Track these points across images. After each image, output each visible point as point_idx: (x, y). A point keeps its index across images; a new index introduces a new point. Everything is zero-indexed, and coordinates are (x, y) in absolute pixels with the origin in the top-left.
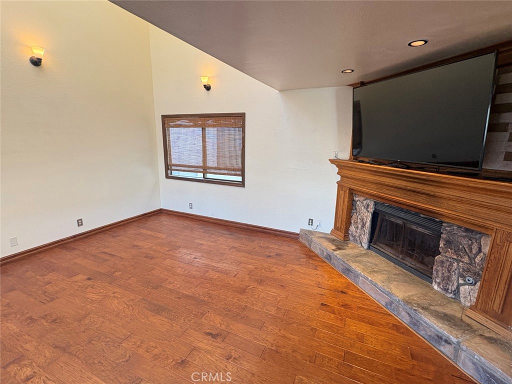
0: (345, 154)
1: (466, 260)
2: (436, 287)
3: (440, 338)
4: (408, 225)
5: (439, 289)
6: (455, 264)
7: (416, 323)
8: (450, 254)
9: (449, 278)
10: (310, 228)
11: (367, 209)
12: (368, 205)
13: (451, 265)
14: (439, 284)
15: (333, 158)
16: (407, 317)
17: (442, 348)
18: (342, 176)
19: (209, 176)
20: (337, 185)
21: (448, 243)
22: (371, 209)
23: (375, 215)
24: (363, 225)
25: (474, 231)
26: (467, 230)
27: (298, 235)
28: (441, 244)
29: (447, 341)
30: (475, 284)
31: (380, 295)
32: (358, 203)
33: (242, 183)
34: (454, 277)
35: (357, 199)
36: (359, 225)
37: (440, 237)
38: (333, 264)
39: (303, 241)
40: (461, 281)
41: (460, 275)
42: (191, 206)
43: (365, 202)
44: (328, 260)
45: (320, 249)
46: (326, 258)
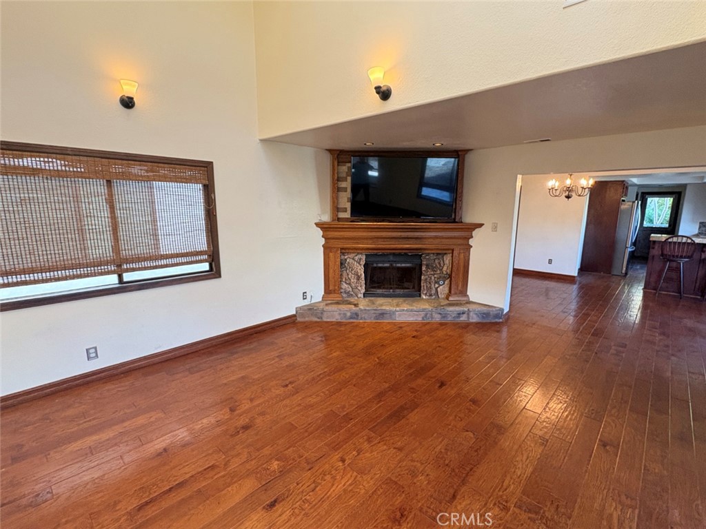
0: (326, 218)
1: (438, 272)
2: (424, 297)
3: (459, 314)
4: (394, 265)
5: (427, 297)
6: (433, 278)
7: (444, 316)
8: (430, 272)
9: (430, 288)
10: (307, 302)
11: (359, 263)
12: (360, 259)
13: (431, 278)
14: (426, 294)
15: (317, 221)
17: (461, 319)
18: (326, 239)
19: (127, 277)
20: (322, 248)
21: (427, 266)
22: (363, 263)
23: (366, 266)
24: (359, 278)
25: (440, 254)
26: (438, 254)
27: (294, 316)
28: (424, 268)
29: (463, 313)
30: (444, 283)
31: (417, 315)
32: (348, 260)
33: (215, 272)
34: (433, 285)
35: (346, 257)
36: (353, 280)
37: (421, 266)
38: (361, 319)
39: (307, 319)
40: (437, 286)
41: (436, 282)
42: (91, 354)
43: (357, 258)
44: (354, 318)
45: (340, 314)
46: (351, 318)
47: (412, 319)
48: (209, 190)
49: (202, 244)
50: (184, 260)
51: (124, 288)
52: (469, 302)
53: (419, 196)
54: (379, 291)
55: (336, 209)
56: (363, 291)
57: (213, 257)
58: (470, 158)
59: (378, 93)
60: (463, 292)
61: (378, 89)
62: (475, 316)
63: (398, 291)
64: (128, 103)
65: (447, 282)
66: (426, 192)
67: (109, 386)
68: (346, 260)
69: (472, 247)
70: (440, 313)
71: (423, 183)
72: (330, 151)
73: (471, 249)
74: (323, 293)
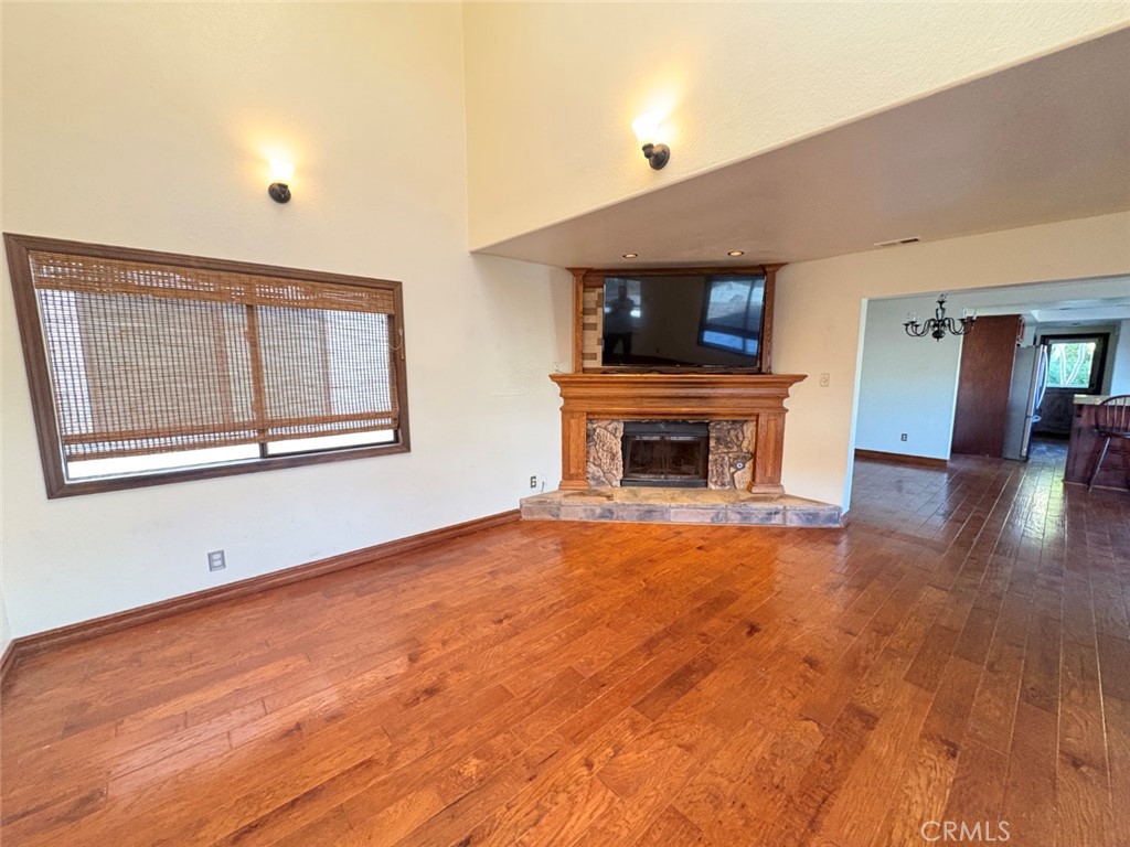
0: (567, 368)
1: (735, 449)
2: (713, 487)
3: (770, 514)
4: (667, 438)
5: (717, 487)
6: (727, 458)
7: (746, 517)
8: (723, 449)
9: (723, 473)
10: (536, 492)
11: (614, 435)
12: (616, 429)
13: (723, 459)
14: (715, 483)
15: (553, 373)
16: (738, 516)
17: (773, 522)
18: (565, 398)
20: (560, 413)
21: (718, 440)
22: (620, 434)
23: (624, 439)
24: (613, 457)
25: (738, 422)
26: (734, 422)
27: (518, 512)
28: (712, 443)
29: (776, 513)
30: (744, 467)
31: (703, 514)
32: (598, 431)
33: (401, 443)
34: (726, 470)
35: (595, 426)
36: (606, 460)
37: (708, 438)
38: (617, 518)
39: (536, 517)
40: (732, 470)
41: (731, 465)
42: (216, 560)
43: (610, 427)
44: (607, 517)
45: (585, 510)
46: (602, 517)
47: (694, 520)
48: (395, 323)
49: (383, 401)
50: (356, 424)
51: (268, 463)
52: (783, 496)
53: (700, 343)
54: (644, 477)
55: (581, 355)
56: (620, 476)
57: (400, 422)
58: (782, 277)
59: (647, 156)
60: (775, 481)
61: (648, 150)
62: (794, 517)
63: (673, 478)
64: (280, 194)
65: (749, 464)
66: (710, 337)
67: (238, 612)
68: (594, 429)
69: (787, 410)
70: (739, 513)
71: (705, 325)
72: (573, 270)
73: (787, 414)
74: (561, 479)
